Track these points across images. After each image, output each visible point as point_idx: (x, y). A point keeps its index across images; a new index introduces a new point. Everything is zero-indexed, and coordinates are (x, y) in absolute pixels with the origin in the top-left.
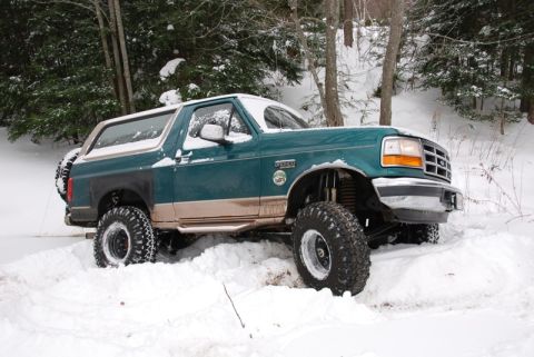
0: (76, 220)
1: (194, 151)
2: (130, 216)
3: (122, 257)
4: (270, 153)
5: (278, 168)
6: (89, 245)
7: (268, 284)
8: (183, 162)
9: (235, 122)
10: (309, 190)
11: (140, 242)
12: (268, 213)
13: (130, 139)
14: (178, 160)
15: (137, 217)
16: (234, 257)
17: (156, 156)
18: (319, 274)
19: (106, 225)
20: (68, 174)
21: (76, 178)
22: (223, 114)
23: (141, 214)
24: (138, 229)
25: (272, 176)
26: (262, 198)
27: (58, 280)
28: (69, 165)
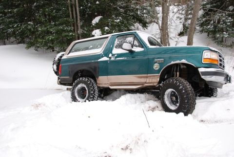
0: (62, 82)
1: (117, 54)
2: (88, 81)
3: (83, 98)
4: (151, 57)
5: (156, 63)
6: (69, 93)
7: (148, 111)
8: (112, 59)
9: (136, 43)
10: (168, 72)
11: (92, 92)
12: (150, 81)
13: (87, 49)
14: (110, 58)
15: (91, 82)
16: (133, 100)
17: (100, 56)
18: (173, 107)
19: (77, 85)
20: (59, 63)
21: (63, 64)
22: (130, 39)
23: (92, 81)
24: (91, 87)
25: (153, 66)
26: (148, 75)
27: (57, 107)
28: (59, 60)
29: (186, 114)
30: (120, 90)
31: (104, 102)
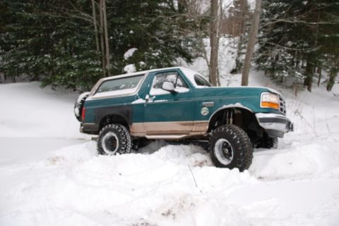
0: (86, 130)
1: (156, 96)
2: (118, 129)
3: (113, 151)
4: (199, 99)
5: (204, 106)
6: (95, 144)
7: (195, 166)
8: (150, 101)
9: (179, 82)
10: (219, 119)
11: (124, 143)
12: (197, 130)
13: (117, 88)
14: (147, 100)
15: (122, 129)
16: (176, 153)
17: (134, 98)
18: (225, 162)
19: (104, 133)
20: (82, 106)
21: (87, 108)
22: (172, 77)
23: (124, 129)
24: (123, 136)
25: (201, 110)
26: (195, 122)
27: (79, 161)
28: (82, 102)
29: (241, 170)
30: (159, 140)
31: (139, 154)
